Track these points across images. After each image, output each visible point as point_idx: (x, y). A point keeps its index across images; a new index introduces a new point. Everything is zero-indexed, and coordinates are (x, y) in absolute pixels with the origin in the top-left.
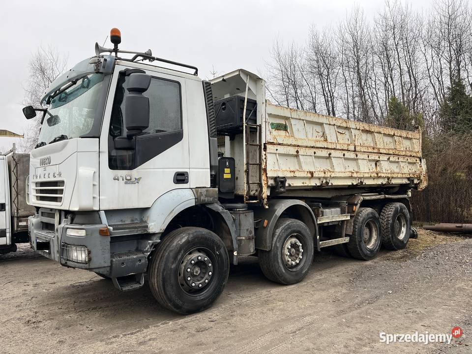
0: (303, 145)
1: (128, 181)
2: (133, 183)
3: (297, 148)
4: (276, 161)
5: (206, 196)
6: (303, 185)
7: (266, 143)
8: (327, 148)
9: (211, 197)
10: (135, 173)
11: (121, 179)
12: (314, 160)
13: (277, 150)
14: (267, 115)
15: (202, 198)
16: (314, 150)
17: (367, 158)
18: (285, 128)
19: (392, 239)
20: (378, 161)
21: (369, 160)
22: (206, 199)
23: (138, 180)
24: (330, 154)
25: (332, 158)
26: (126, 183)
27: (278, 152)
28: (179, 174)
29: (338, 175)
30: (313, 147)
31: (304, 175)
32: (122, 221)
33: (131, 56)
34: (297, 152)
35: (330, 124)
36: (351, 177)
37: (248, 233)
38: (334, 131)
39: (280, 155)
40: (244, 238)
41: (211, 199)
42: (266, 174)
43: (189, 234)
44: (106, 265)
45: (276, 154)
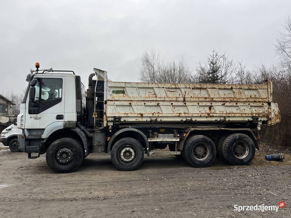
0: (135, 100)
1: (36, 119)
2: (38, 119)
3: (130, 102)
4: (114, 109)
5: (69, 125)
6: (135, 120)
7: (106, 101)
8: (156, 101)
9: (71, 125)
10: (38, 115)
11: (33, 118)
12: (144, 107)
13: (114, 103)
14: (108, 87)
15: (67, 126)
16: (144, 102)
17: (198, 105)
18: (123, 92)
19: (229, 157)
20: (211, 106)
21: (199, 106)
22: (69, 126)
23: (40, 118)
24: (159, 104)
25: (161, 106)
26: (35, 119)
27: (115, 104)
28: (58, 116)
29: (165, 115)
30: (143, 101)
31: (136, 115)
32: (37, 133)
33: (42, 72)
34: (130, 104)
35: (159, 88)
36: (179, 116)
37: (98, 143)
38: (164, 91)
39: (116, 106)
40: (95, 145)
41: (72, 126)
42: (106, 115)
43: (60, 140)
44: (23, 148)
45: (114, 105)
